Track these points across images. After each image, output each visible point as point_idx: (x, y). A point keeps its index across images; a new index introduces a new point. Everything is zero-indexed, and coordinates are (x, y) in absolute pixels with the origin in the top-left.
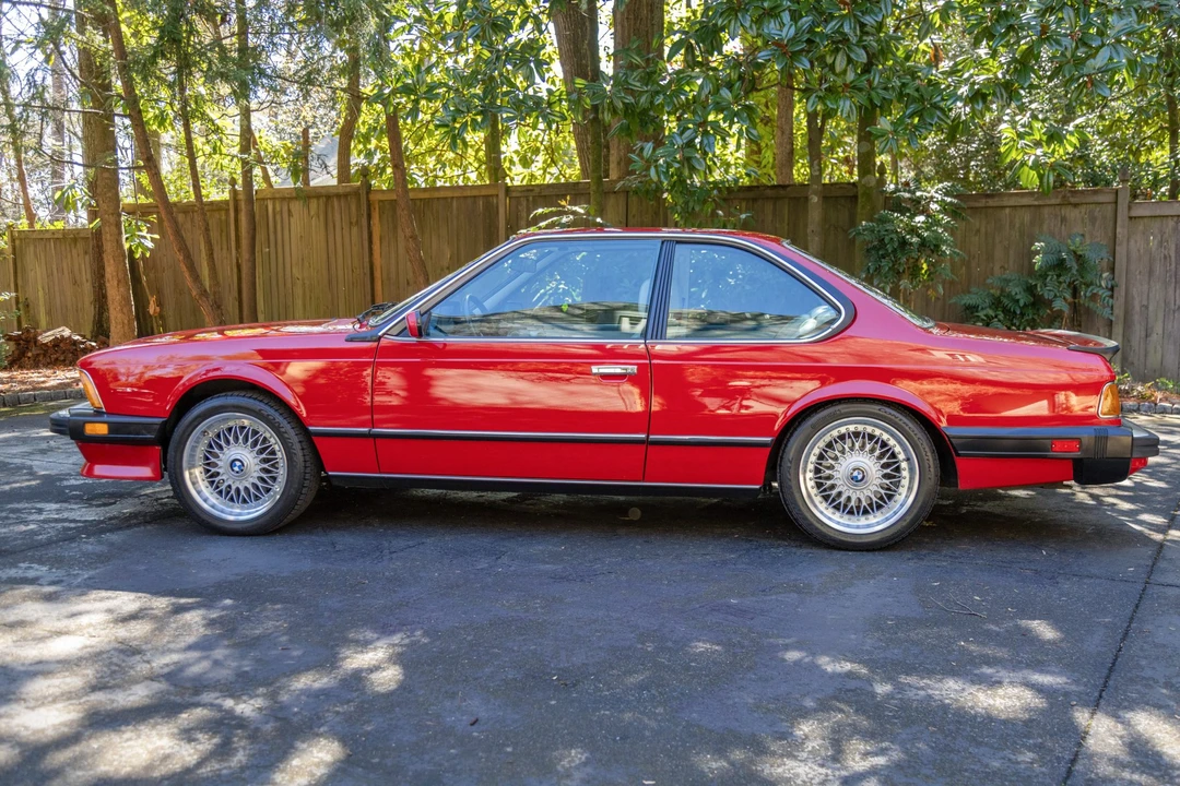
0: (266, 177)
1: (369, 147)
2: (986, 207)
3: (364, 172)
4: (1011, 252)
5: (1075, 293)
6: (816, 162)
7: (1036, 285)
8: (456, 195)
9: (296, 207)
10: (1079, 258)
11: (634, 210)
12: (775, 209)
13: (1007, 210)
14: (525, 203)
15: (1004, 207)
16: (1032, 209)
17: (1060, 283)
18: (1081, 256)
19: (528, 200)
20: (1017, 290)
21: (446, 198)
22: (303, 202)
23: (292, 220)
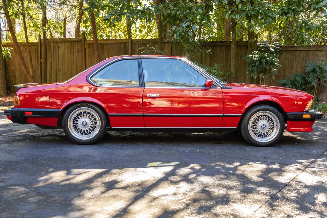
0: (51, 34)
1: (87, 25)
2: (291, 51)
3: (84, 34)
4: (299, 66)
5: (319, 80)
6: (234, 34)
7: (306, 77)
8: (114, 42)
9: (61, 45)
10: (320, 68)
11: (174, 49)
12: (221, 50)
13: (298, 52)
14: (137, 46)
15: (297, 51)
16: (306, 51)
17: (314, 76)
18: (321, 68)
19: (138, 44)
20: (299, 79)
21: (111, 43)
22: (63, 44)
23: (59, 49)
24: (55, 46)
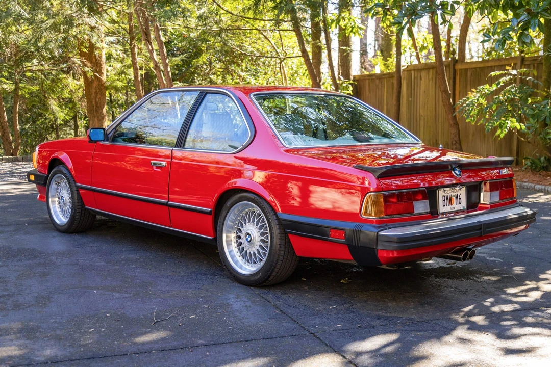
9: (424, 74)
22: (426, 71)
23: (422, 82)
24: (416, 76)
